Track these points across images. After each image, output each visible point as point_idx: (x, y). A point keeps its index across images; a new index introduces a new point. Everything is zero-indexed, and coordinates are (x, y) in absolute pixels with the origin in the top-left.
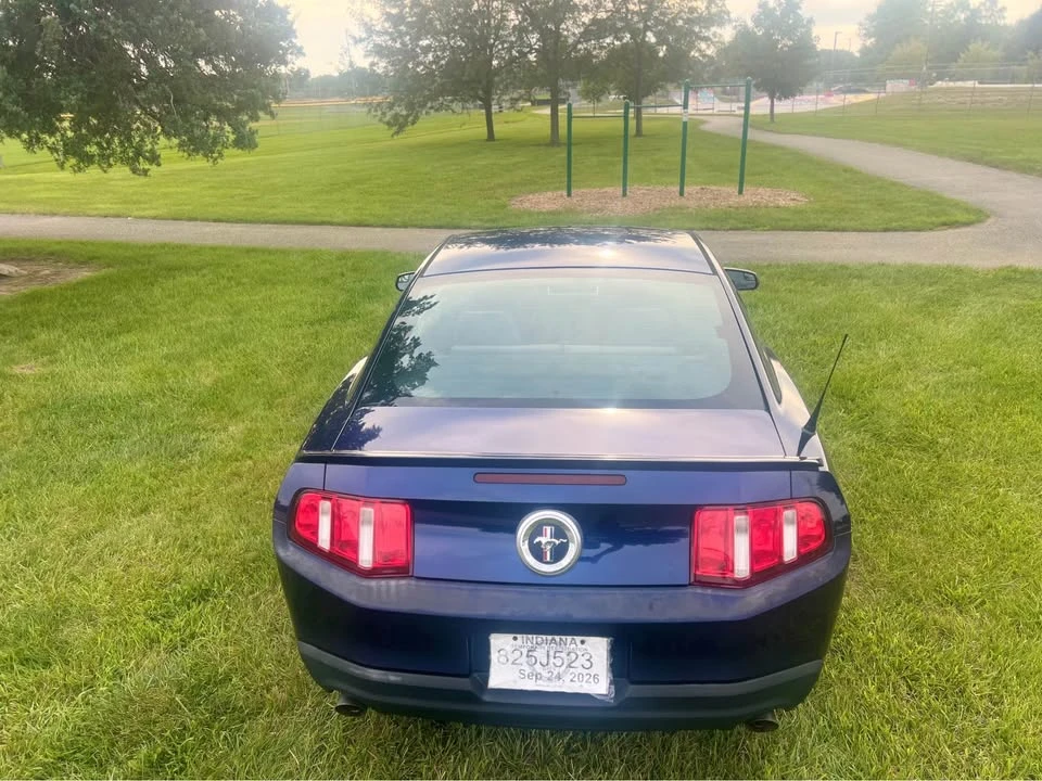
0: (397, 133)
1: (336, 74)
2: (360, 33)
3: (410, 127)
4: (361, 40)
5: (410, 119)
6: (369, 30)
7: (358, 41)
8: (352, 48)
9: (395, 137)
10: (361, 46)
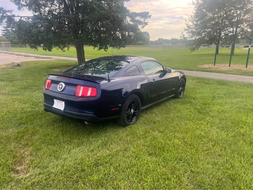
0: (192, 51)
1: (179, 38)
2: (186, 28)
3: (196, 50)
4: (187, 30)
5: (196, 48)
6: (189, 27)
7: (186, 30)
8: (184, 32)
9: (192, 52)
10: (186, 31)
